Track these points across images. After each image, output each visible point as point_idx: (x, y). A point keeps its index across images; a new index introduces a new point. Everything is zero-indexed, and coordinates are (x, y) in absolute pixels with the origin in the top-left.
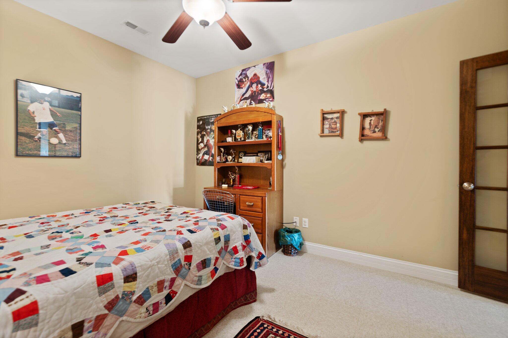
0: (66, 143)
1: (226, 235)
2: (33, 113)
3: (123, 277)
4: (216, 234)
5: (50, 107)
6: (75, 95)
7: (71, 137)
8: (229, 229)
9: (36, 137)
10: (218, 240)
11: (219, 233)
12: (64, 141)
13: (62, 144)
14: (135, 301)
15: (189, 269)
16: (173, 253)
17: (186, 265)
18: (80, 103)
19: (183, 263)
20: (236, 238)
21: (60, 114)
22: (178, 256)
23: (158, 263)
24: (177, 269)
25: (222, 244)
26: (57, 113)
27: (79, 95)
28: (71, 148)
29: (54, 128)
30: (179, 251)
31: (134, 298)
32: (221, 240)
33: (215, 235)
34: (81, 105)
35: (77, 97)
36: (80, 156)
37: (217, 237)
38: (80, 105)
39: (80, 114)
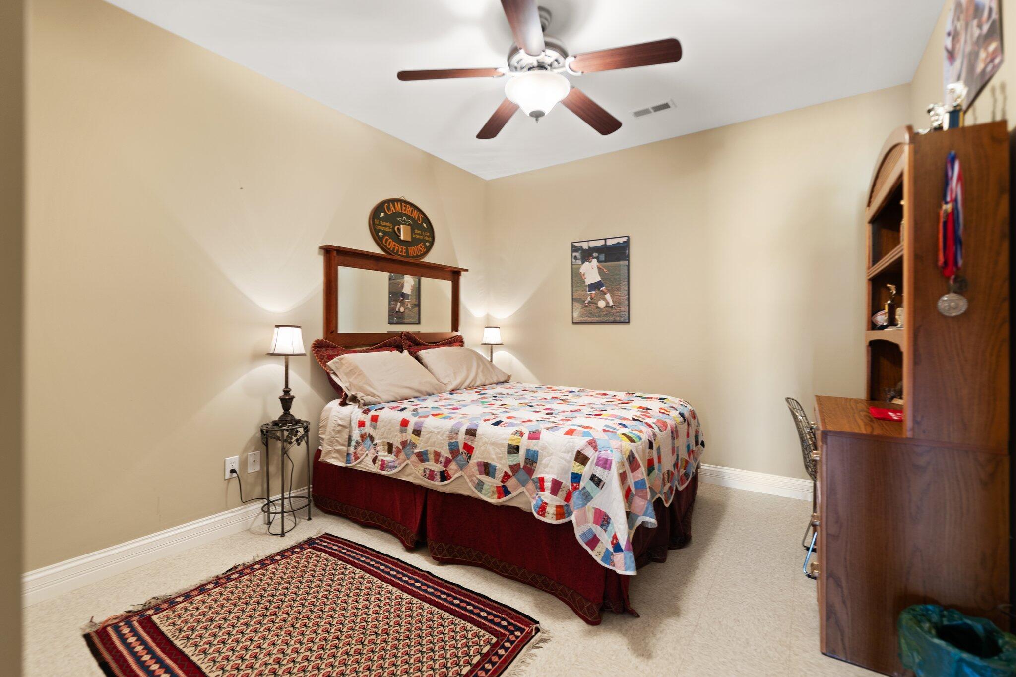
0: (613, 305)
1: (531, 449)
2: (584, 274)
3: (413, 428)
4: (515, 440)
5: (598, 264)
6: (621, 240)
7: (618, 297)
8: (540, 444)
9: (586, 302)
10: (514, 450)
11: (520, 441)
12: (611, 304)
13: (609, 306)
14: (415, 454)
15: (468, 462)
16: (454, 432)
17: (464, 454)
18: (627, 249)
19: (461, 450)
20: (549, 466)
21: (607, 270)
22: (457, 438)
23: (438, 433)
24: (454, 450)
25: (520, 458)
26: (604, 269)
27: (625, 239)
28: (618, 311)
29: (601, 289)
30: (460, 434)
31: (416, 451)
32: (520, 452)
33: (513, 440)
34: (629, 252)
35: (624, 242)
36: (627, 321)
37: (514, 443)
38: (627, 251)
39: (627, 264)
